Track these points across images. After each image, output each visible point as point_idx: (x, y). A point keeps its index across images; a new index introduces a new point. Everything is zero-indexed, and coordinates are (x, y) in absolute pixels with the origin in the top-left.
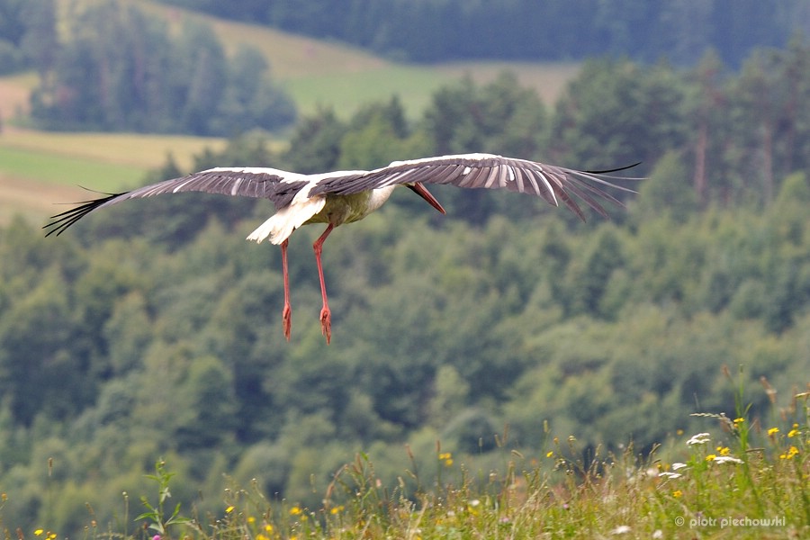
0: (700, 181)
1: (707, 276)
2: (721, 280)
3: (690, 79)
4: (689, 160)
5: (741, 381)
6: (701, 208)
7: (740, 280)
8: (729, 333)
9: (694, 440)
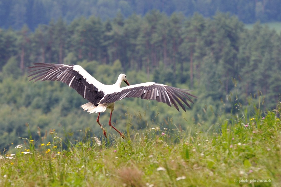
0: (22, 66)
1: (24, 95)
2: (28, 97)
3: (19, 34)
4: (19, 59)
5: (34, 128)
6: (22, 74)
7: (34, 97)
8: (31, 113)
9: (18, 147)
